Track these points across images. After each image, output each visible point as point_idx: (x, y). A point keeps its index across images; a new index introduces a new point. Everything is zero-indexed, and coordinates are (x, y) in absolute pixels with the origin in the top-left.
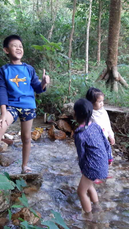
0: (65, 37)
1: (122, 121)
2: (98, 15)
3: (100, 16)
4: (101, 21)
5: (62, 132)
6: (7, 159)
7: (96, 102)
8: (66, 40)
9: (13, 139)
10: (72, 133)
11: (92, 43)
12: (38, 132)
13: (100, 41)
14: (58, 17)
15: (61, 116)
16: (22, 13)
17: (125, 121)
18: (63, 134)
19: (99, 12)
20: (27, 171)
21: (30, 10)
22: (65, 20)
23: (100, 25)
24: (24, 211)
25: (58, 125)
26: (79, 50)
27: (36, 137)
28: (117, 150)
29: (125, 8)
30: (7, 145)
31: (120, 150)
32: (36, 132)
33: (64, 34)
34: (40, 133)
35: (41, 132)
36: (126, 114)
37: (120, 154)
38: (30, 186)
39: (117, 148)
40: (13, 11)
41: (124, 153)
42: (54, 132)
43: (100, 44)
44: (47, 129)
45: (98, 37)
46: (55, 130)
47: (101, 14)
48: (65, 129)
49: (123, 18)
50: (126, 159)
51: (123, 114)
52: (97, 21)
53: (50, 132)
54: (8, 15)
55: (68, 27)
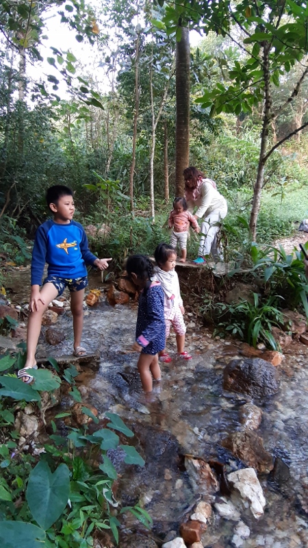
0: (126, 170)
1: (194, 278)
2: (164, 143)
3: (167, 145)
4: (168, 150)
5: (124, 294)
6: (56, 334)
7: (168, 262)
8: (127, 174)
9: (64, 307)
10: (137, 295)
11: (159, 176)
12: (94, 297)
13: (167, 174)
14: (116, 146)
15: (122, 273)
16: (72, 142)
17: (198, 277)
18: (125, 297)
19: (165, 140)
20: (80, 353)
21: (83, 137)
22: (125, 149)
23: (167, 156)
24: (76, 407)
25: (119, 285)
26: (143, 185)
27: (92, 302)
28: (190, 314)
29: (195, 135)
30: (56, 314)
31: (194, 314)
32: (92, 296)
33: (125, 166)
34: (96, 296)
35: (98, 295)
36: (199, 269)
37: (194, 320)
38: (84, 371)
39: (190, 312)
40: (62, 141)
41: (198, 317)
42: (114, 295)
43: (168, 177)
44: (105, 291)
45: (165, 169)
46: (116, 292)
47: (167, 142)
48: (128, 289)
49: (193, 147)
50: (201, 324)
51: (195, 270)
52: (164, 150)
53: (109, 294)
54: (57, 145)
55: (129, 157)
